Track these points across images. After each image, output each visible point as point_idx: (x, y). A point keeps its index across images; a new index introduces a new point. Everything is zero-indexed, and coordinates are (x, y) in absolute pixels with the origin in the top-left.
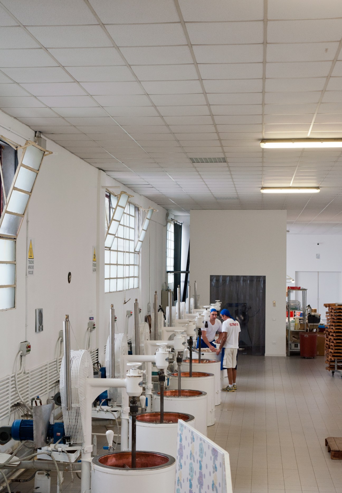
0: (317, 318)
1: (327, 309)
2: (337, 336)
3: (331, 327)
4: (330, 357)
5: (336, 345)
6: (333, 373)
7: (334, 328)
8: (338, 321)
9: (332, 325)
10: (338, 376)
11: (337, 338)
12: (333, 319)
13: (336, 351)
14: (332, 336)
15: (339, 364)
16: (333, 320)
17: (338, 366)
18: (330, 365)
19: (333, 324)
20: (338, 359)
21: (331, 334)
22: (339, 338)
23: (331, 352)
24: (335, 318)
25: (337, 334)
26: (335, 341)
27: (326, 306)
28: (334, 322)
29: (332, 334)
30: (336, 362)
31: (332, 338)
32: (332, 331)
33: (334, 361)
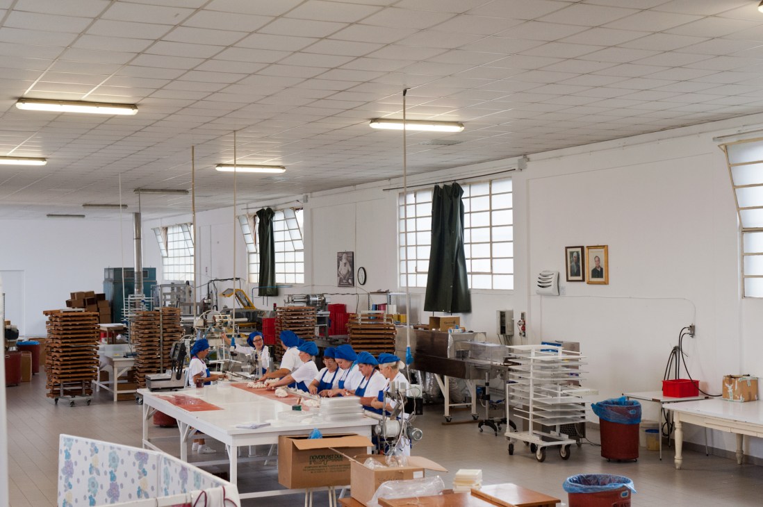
0: (13, 332)
1: (47, 318)
2: (64, 352)
3: (55, 341)
4: (54, 380)
5: (62, 363)
6: (56, 400)
7: (59, 341)
8: (65, 332)
9: (57, 338)
10: (64, 404)
11: (64, 354)
12: (58, 330)
13: (63, 371)
14: (58, 352)
15: (65, 388)
16: (56, 332)
17: (64, 390)
18: (53, 391)
19: (59, 337)
20: (64, 382)
21: (55, 350)
22: (66, 354)
23: (56, 373)
24: (61, 328)
25: (65, 349)
26: (61, 359)
27: (46, 313)
28: (58, 334)
29: (57, 349)
30: (62, 386)
31: (57, 354)
32: (57, 345)
33: (59, 385)
